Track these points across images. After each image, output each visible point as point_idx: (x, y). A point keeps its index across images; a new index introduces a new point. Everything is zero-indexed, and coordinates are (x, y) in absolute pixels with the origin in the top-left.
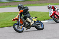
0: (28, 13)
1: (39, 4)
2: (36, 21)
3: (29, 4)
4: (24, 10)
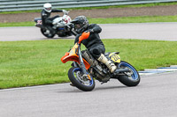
1: (149, 17)
2: (119, 61)
3: (120, 16)
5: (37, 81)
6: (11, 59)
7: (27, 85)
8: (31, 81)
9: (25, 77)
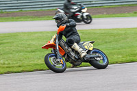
0: (75, 33)
2: (91, 49)
4: (67, 27)
5: (124, 59)
6: (106, 42)
7: (117, 63)
8: (120, 60)
9: (115, 56)
